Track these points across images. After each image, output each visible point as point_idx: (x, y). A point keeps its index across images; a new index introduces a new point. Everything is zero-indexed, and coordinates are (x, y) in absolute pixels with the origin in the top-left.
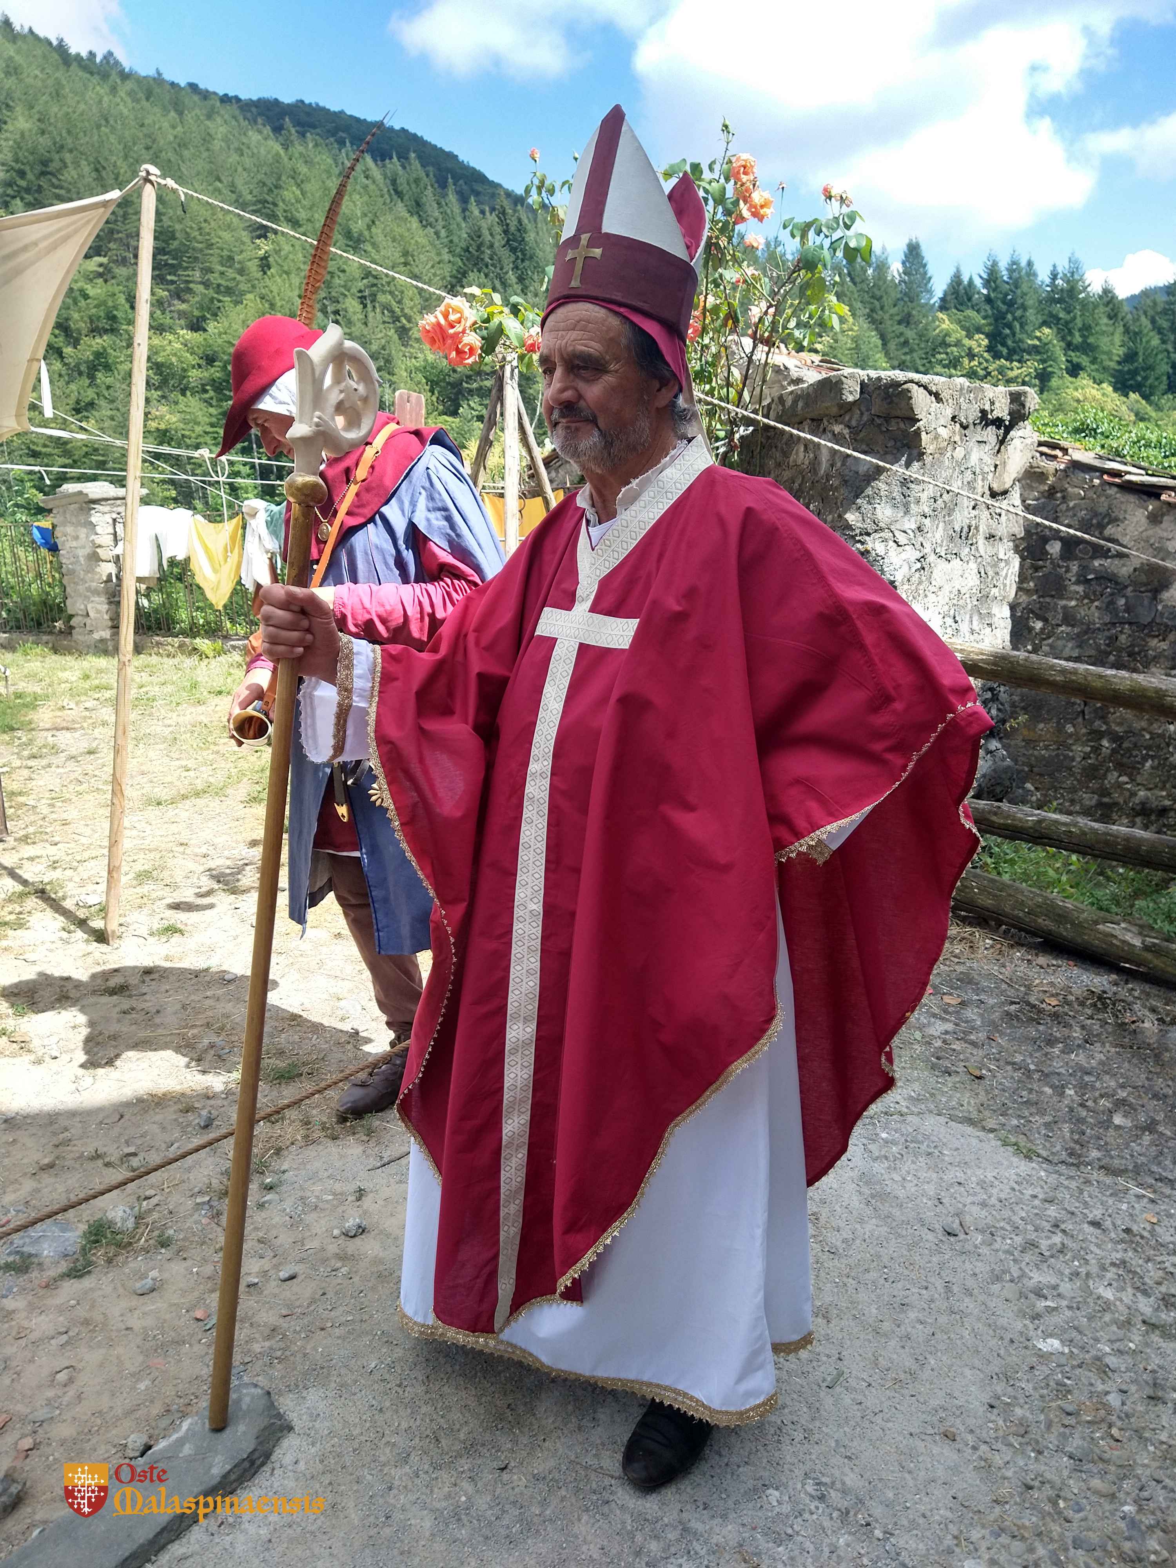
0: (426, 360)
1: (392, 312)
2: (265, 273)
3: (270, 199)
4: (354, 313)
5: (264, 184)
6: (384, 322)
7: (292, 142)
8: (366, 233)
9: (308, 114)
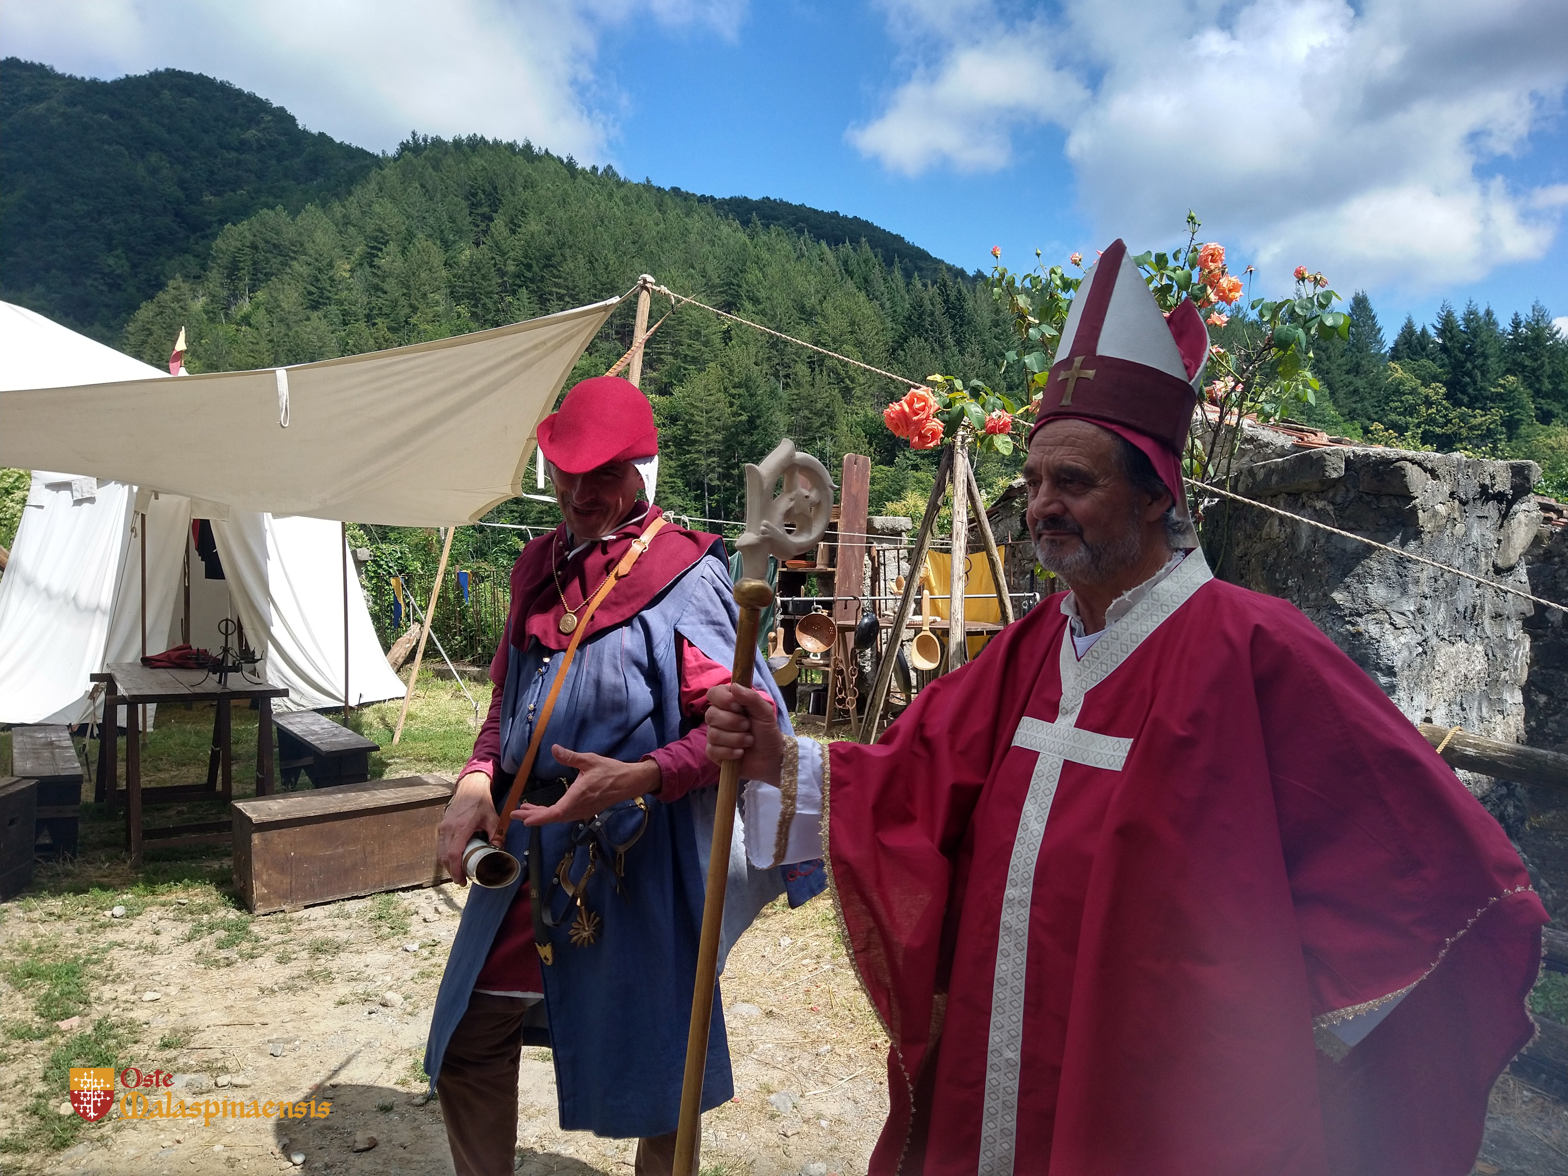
0: (866, 416)
1: (837, 374)
2: (727, 344)
3: (735, 282)
4: (803, 376)
5: (731, 269)
6: (829, 383)
7: (757, 233)
8: (818, 307)
9: (773, 209)
